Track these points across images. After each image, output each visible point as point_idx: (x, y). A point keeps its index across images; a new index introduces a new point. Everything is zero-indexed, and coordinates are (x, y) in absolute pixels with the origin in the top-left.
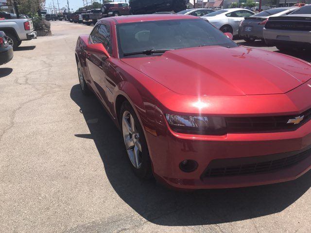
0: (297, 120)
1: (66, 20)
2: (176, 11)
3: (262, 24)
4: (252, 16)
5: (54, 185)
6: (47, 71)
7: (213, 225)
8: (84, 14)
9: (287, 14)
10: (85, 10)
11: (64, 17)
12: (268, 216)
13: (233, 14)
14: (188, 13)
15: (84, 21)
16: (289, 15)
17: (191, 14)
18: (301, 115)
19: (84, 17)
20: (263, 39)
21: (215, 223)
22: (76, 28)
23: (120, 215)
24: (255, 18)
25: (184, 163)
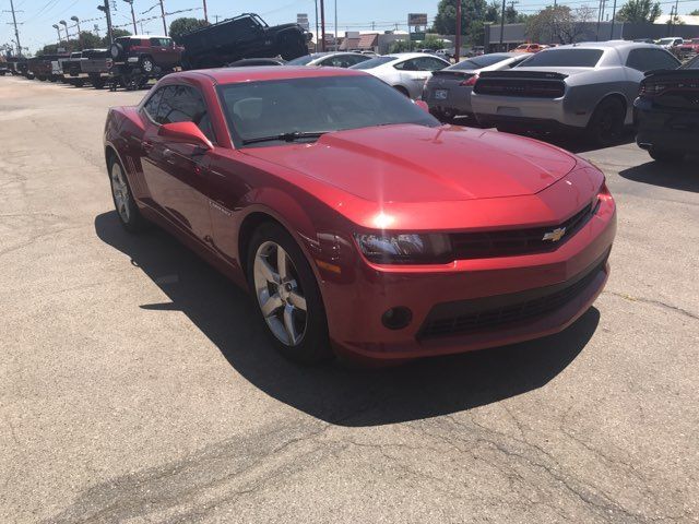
0: (556, 235)
1: (15, 74)
2: (288, 58)
3: (468, 84)
4: (446, 69)
5: (134, 392)
6: (19, 188)
7: (442, 417)
8: (65, 60)
9: (512, 65)
10: (63, 50)
11: (11, 66)
12: (525, 395)
13: (408, 65)
14: (314, 61)
15: (67, 76)
16: (514, 69)
17: (323, 63)
18: (561, 226)
19: (66, 67)
20: (470, 114)
21: (446, 412)
22: (50, 92)
23: (280, 422)
24: (453, 73)
25: (390, 314)
